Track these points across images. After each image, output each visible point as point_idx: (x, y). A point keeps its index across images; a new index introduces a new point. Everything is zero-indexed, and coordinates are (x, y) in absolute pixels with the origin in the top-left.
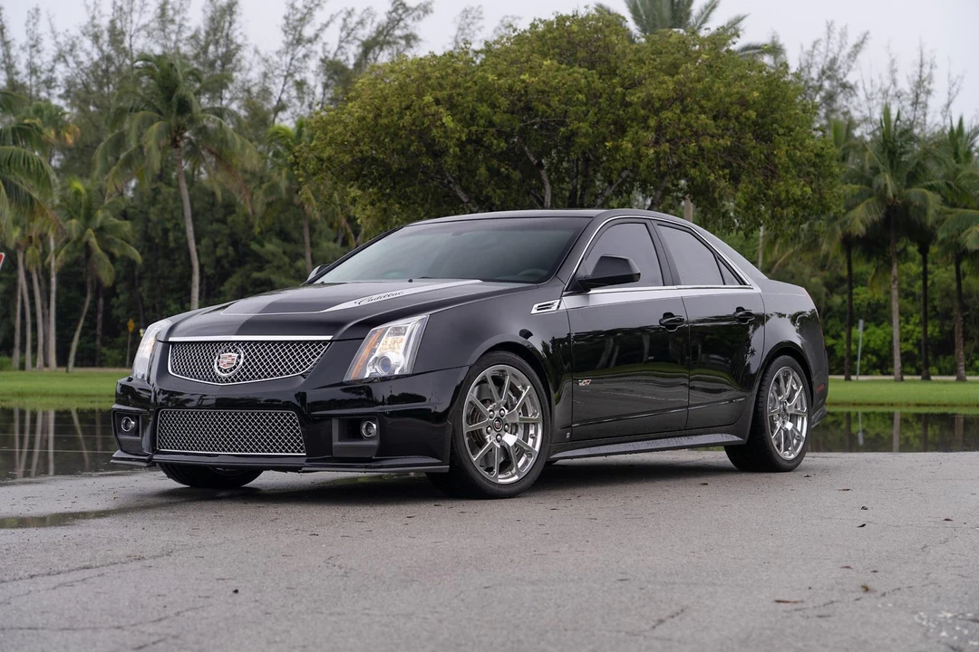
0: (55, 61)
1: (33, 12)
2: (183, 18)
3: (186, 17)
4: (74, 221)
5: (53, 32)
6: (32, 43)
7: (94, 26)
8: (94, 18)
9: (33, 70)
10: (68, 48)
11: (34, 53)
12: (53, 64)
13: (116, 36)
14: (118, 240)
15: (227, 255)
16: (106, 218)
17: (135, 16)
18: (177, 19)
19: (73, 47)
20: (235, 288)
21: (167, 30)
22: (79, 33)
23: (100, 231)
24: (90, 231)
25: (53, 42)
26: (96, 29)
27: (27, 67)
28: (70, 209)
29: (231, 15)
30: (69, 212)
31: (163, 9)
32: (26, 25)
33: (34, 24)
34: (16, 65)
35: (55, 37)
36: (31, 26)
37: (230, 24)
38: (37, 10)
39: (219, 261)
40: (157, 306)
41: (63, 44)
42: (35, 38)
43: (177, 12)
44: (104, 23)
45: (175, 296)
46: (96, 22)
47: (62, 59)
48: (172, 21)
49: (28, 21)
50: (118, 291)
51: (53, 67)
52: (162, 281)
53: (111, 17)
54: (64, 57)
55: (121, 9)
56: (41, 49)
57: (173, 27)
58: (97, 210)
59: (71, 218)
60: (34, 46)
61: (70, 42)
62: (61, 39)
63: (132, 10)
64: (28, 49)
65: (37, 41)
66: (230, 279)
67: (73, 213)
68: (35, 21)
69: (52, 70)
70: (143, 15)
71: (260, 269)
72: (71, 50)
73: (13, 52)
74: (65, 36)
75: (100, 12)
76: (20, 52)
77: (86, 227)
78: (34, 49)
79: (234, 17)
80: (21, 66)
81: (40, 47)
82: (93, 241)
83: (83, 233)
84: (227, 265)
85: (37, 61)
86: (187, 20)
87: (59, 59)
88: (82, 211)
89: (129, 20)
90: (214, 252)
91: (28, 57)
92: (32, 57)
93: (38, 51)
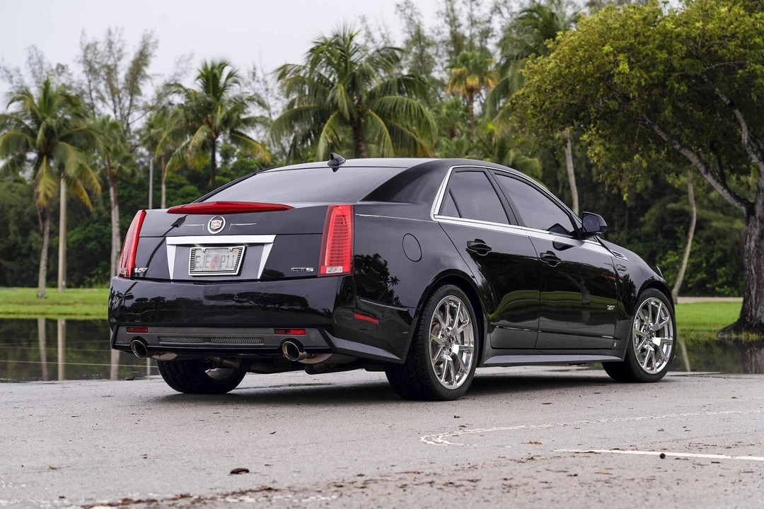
0: (492, 13)
4: (488, 160)
9: (473, 23)
11: (474, 7)
12: (490, 15)
15: (646, 189)
16: (517, 156)
20: (654, 218)
27: (468, 19)
28: (485, 149)
30: (484, 151)
34: (460, 18)
39: (639, 194)
47: (498, 11)
51: (490, 18)
54: (499, 9)
58: (509, 149)
59: (487, 157)
64: (468, 3)
66: (649, 211)
67: (488, 153)
69: (489, 21)
71: (676, 201)
73: (456, 7)
76: (463, 6)
78: (473, 3)
80: (463, 20)
84: (647, 198)
85: (476, 14)
87: (495, 11)
88: (496, 151)
91: (469, 10)
92: (472, 10)
93: (478, 5)
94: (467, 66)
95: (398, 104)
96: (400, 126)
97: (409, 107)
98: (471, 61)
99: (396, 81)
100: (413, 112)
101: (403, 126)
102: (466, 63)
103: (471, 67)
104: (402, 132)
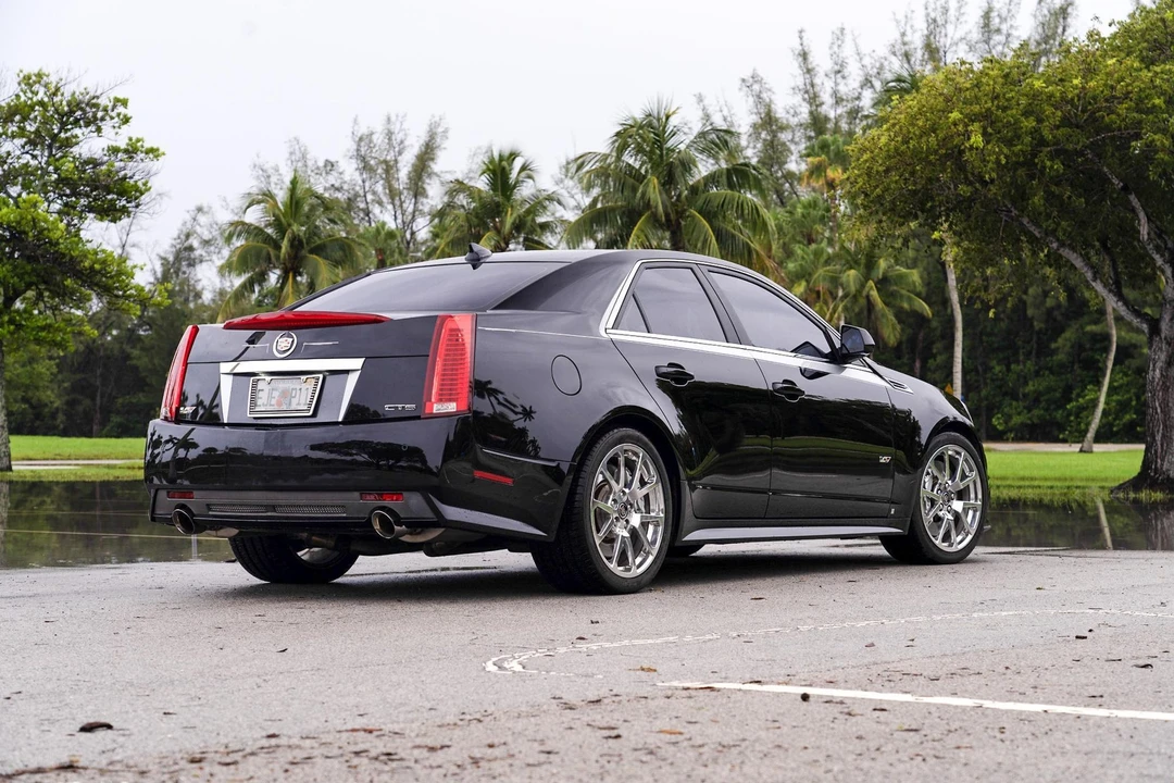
0: (862, 87)
1: (838, 33)
2: (1011, 26)
3: (1015, 25)
4: (852, 272)
5: (858, 54)
6: (837, 68)
7: (905, 44)
8: (903, 34)
9: (838, 101)
10: (875, 70)
11: (839, 80)
12: (860, 90)
13: (932, 52)
14: (904, 292)
15: (1059, 306)
16: (889, 267)
17: (950, 28)
18: (1004, 27)
19: (881, 67)
20: (1069, 344)
21: (992, 42)
22: (888, 54)
23: (883, 283)
24: (871, 283)
25: (860, 65)
26: (907, 47)
27: (832, 96)
29: (1064, 18)
31: (987, 16)
32: (830, 48)
33: (839, 46)
34: (822, 94)
35: (861, 59)
36: (835, 48)
37: (1064, 30)
38: (842, 30)
39: (1050, 312)
40: (980, 369)
41: (869, 67)
42: (840, 62)
43: (1003, 20)
44: (917, 41)
45: (1001, 356)
46: (906, 39)
47: (869, 85)
48: (998, 31)
49: (833, 44)
50: (935, 351)
51: (860, 94)
52: (985, 338)
53: (926, 32)
54: (870, 82)
55: (935, 21)
56: (846, 74)
57: (997, 38)
58: (880, 258)
59: (851, 268)
60: (839, 72)
61: (878, 65)
62: (867, 61)
63: (946, 22)
64: (833, 76)
65: (842, 66)
66: (1063, 335)
67: (852, 263)
68: (840, 42)
69: (858, 98)
70: (959, 26)
71: (1096, 322)
72: (878, 73)
73: (817, 81)
74: (872, 57)
75: (912, 26)
76: (826, 79)
77: (867, 278)
78: (839, 76)
79: (1069, 20)
80: (826, 97)
81: (846, 72)
82: (874, 293)
83: (863, 286)
84: (1059, 318)
85: (843, 89)
86: (1016, 29)
87: (866, 85)
88: (862, 258)
89: (943, 34)
90: (1044, 302)
91: (833, 85)
92: (836, 84)
93: (844, 77)
94: (828, 154)
95: (727, 201)
96: (730, 228)
97: (740, 206)
98: (832, 148)
99: (725, 171)
100: (746, 212)
101: (733, 228)
102: (826, 150)
103: (832, 155)
104: (733, 236)
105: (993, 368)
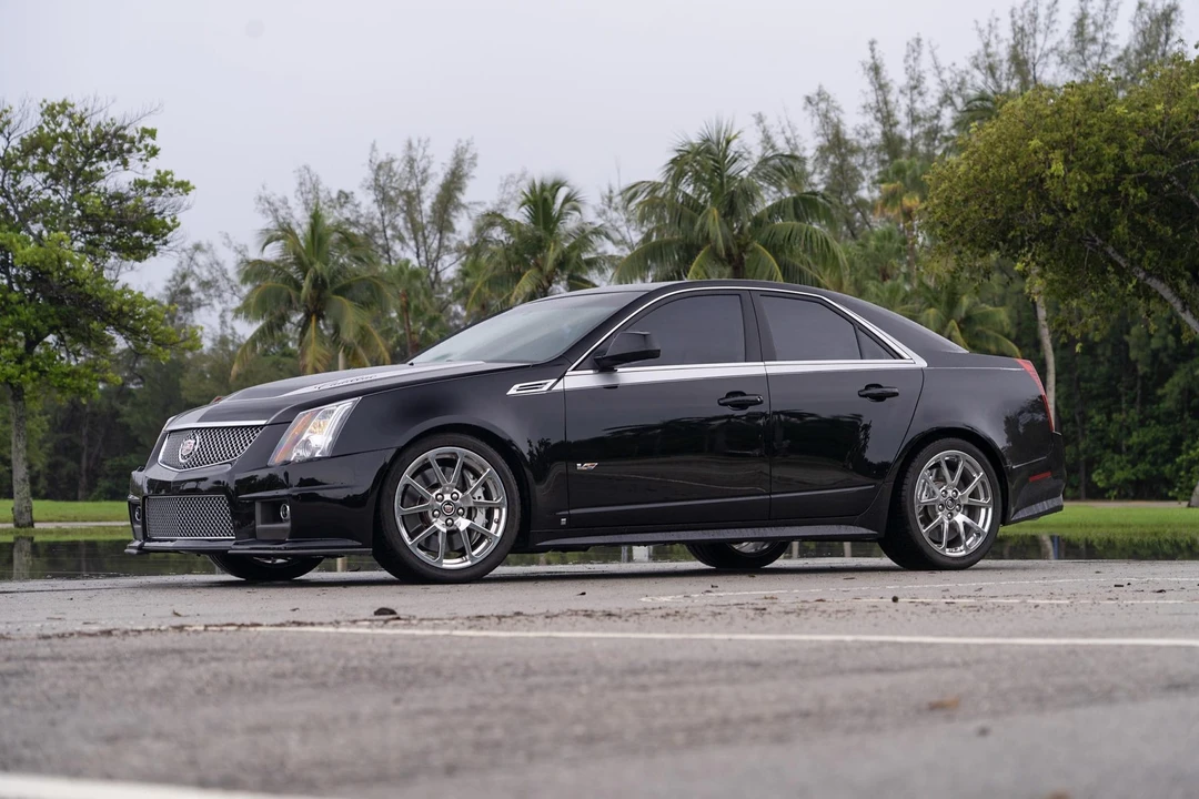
0: (941, 105)
1: (914, 44)
2: (1108, 35)
3: (1112, 33)
4: (932, 310)
5: (937, 68)
6: (913, 83)
7: (988, 56)
8: (987, 45)
9: (915, 119)
10: (956, 86)
11: (916, 97)
12: (938, 108)
13: (1020, 64)
14: (991, 333)
15: (1165, 348)
16: (973, 305)
17: (1040, 38)
18: (1100, 36)
19: (963, 82)
20: (1177, 390)
21: (1087, 52)
22: (969, 68)
23: (967, 322)
24: (954, 323)
25: (938, 80)
26: (991, 60)
27: (907, 114)
28: (929, 296)
29: (1168, 25)
30: (927, 299)
31: (1080, 23)
32: (905, 61)
33: (915, 59)
34: (896, 113)
35: (940, 73)
36: (911, 62)
37: (1167, 39)
38: (918, 41)
39: (1155, 354)
40: (1077, 418)
41: (949, 82)
42: (916, 76)
43: (1099, 28)
44: (1002, 51)
45: (1101, 404)
46: (990, 50)
47: (949, 102)
48: (1094, 40)
49: (908, 56)
51: (939, 112)
52: (1082, 385)
53: (1012, 42)
54: (951, 99)
55: (1022, 29)
56: (924, 90)
57: (1092, 48)
58: (963, 294)
59: (931, 306)
60: (915, 87)
61: (959, 80)
62: (946, 75)
63: (1035, 31)
64: (908, 92)
65: (918, 81)
66: (1171, 380)
67: (932, 301)
68: (916, 54)
69: (937, 117)
70: (1049, 36)
72: (959, 89)
73: (891, 98)
74: (952, 71)
75: (996, 36)
76: (901, 97)
77: (949, 318)
78: (915, 92)
79: (1173, 27)
80: (901, 116)
81: (923, 88)
82: (958, 335)
83: (944, 326)
84: (1166, 360)
85: (919, 106)
86: (1114, 37)
87: (945, 102)
88: (944, 297)
89: (1031, 44)
90: (1148, 344)
91: (908, 102)
92: (912, 101)
93: (920, 94)
94: (903, 179)
95: (794, 233)
96: (797, 263)
97: (809, 237)
98: (908, 173)
99: (791, 201)
100: (815, 245)
101: (802, 262)
102: (902, 175)
103: (908, 181)
104: (801, 272)
105: (1092, 417)
